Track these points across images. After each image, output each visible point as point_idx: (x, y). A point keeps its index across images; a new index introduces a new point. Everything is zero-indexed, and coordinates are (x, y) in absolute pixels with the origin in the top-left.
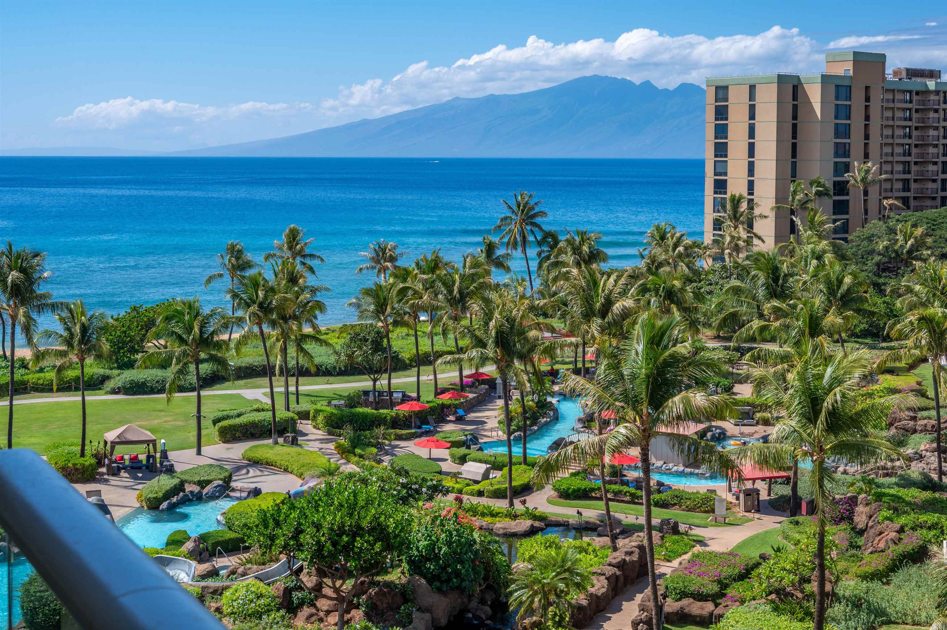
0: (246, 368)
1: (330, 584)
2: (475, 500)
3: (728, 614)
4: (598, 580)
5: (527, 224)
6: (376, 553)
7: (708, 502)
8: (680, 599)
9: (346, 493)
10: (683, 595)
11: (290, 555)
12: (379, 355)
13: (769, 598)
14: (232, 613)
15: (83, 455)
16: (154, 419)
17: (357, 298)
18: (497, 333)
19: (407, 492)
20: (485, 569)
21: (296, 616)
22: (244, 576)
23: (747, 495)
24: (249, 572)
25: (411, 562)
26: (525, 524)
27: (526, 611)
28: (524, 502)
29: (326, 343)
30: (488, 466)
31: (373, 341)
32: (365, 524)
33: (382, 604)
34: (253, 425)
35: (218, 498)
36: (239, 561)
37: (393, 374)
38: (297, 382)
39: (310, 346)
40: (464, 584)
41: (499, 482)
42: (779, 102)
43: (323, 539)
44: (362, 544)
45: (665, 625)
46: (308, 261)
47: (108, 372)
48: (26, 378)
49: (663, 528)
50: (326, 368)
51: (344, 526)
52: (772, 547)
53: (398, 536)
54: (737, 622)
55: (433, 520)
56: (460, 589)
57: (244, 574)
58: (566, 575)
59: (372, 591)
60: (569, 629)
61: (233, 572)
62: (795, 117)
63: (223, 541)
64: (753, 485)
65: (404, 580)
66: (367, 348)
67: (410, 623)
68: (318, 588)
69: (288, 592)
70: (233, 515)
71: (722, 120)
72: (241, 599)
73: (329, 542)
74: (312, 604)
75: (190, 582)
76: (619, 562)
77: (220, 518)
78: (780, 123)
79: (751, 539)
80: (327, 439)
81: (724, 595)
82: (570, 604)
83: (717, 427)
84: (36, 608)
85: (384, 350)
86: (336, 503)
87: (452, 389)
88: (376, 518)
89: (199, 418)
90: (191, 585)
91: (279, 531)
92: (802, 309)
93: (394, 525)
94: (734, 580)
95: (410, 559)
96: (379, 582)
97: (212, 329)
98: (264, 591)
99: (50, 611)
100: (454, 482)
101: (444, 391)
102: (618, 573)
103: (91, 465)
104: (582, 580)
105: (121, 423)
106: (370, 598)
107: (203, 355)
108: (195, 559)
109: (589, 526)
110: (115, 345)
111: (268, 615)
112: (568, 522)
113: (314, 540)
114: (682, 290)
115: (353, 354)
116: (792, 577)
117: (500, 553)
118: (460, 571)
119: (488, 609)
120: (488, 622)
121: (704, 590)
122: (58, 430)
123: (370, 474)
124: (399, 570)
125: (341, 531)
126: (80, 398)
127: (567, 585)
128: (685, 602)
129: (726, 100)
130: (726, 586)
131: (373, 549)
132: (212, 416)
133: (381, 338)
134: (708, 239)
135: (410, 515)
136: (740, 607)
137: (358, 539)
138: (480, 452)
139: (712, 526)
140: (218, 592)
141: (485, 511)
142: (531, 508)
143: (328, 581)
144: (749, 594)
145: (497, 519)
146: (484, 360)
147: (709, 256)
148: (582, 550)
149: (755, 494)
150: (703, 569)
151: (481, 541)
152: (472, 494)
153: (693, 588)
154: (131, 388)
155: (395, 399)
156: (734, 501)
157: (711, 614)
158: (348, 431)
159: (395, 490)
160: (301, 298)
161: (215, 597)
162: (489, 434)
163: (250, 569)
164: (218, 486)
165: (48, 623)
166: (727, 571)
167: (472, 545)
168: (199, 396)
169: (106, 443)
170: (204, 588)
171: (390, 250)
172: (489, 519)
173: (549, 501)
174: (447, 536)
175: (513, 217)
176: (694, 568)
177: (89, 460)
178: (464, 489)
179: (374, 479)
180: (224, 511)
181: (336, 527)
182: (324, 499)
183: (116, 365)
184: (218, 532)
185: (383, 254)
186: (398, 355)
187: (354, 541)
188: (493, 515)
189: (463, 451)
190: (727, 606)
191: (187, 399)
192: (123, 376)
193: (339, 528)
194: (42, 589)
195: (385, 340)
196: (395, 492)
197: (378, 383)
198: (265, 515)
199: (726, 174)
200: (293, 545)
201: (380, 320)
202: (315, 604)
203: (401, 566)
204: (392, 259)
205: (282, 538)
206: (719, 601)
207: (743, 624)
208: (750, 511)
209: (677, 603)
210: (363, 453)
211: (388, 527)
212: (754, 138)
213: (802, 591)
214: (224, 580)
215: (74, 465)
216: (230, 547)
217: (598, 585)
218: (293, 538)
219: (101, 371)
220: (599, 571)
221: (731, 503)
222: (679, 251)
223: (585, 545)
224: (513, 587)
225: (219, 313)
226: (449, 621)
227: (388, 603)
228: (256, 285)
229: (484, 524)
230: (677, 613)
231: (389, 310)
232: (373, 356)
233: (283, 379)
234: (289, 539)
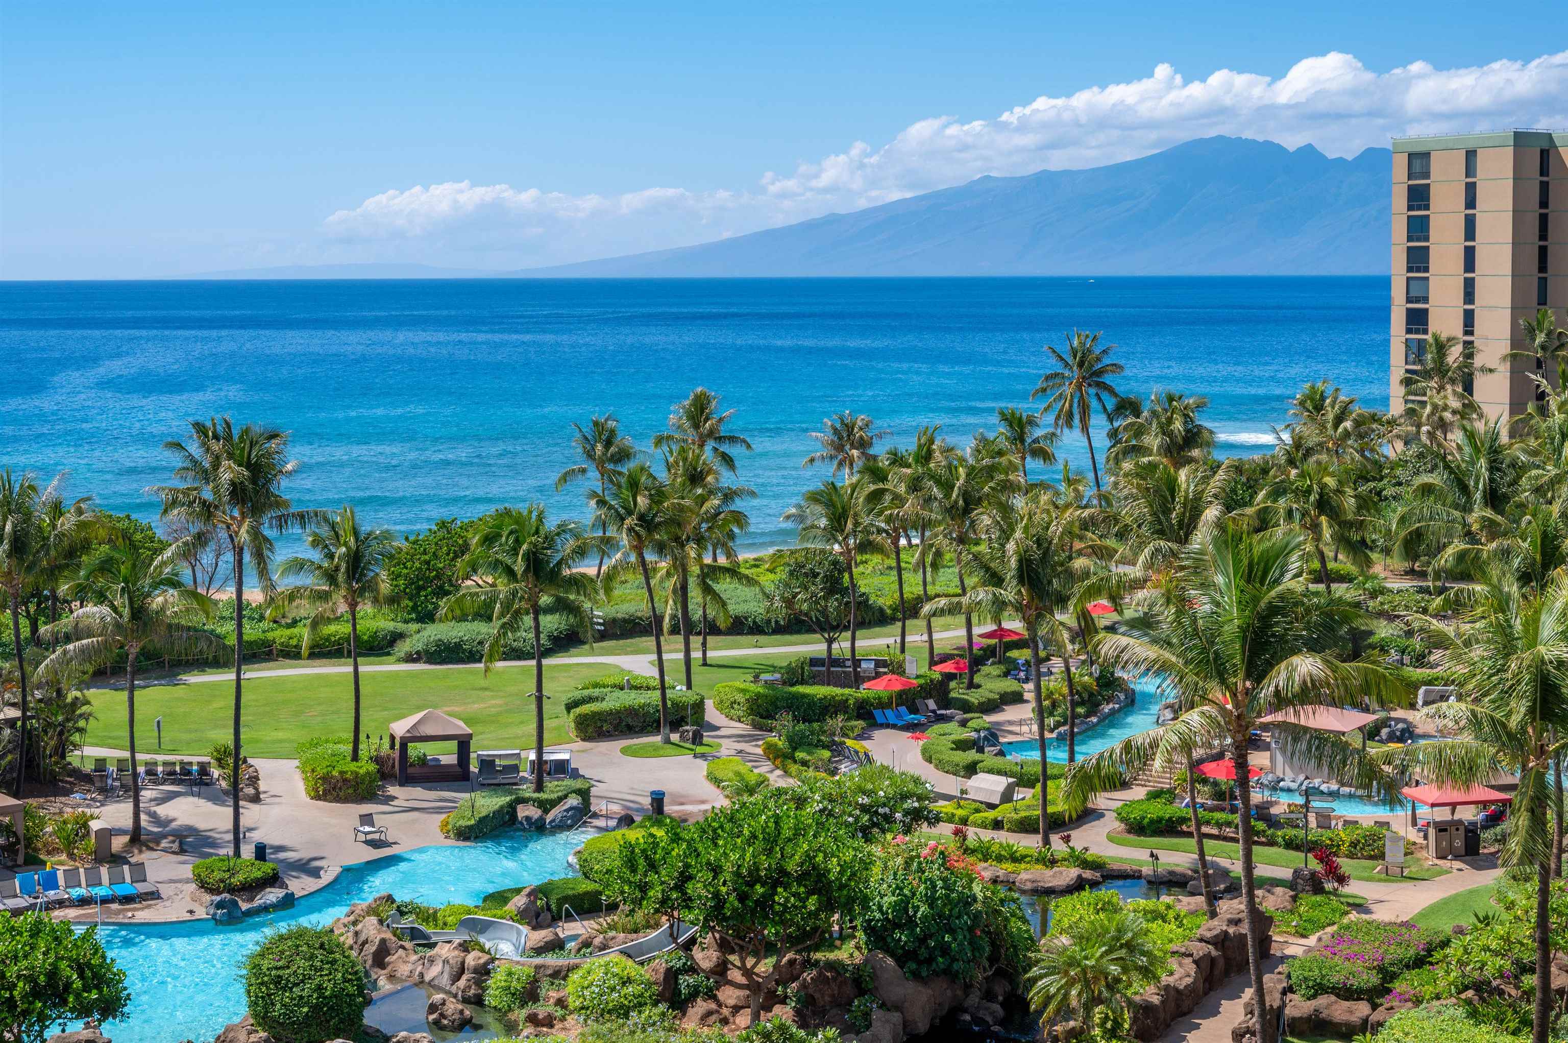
0: (624, 620)
1: (738, 964)
2: (987, 835)
3: (1392, 1021)
4: (1181, 965)
5: (1090, 385)
6: (810, 913)
7: (1374, 841)
8: (1314, 997)
9: (764, 817)
10: (1319, 989)
11: (672, 916)
12: (837, 600)
13: (1463, 996)
14: (582, 1008)
15: (355, 757)
16: (473, 702)
17: (799, 506)
18: (1020, 561)
19: (870, 820)
20: (993, 944)
21: (684, 1014)
22: (604, 949)
23: (1441, 831)
24: (611, 943)
25: (870, 929)
26: (1069, 874)
27: (1058, 1011)
28: (1067, 839)
29: (750, 581)
30: (1011, 780)
31: (826, 576)
32: (791, 866)
33: (823, 997)
34: (631, 711)
35: (569, 828)
36: (596, 927)
37: (858, 633)
38: (704, 644)
39: (724, 586)
40: (955, 966)
41: (1029, 807)
42: (1516, 178)
43: (724, 889)
44: (787, 900)
45: (1290, 1039)
46: (725, 448)
47: (401, 627)
48: (270, 636)
49: (1297, 884)
50: (754, 622)
51: (758, 870)
52: (1476, 916)
53: (846, 886)
54: (1407, 1034)
55: (906, 862)
56: (949, 974)
57: (604, 947)
58: (1123, 953)
59: (808, 976)
60: (1129, 1042)
61: (587, 944)
62: (1544, 204)
63: (574, 896)
64: (1453, 813)
65: (858, 958)
66: (817, 588)
67: (868, 1027)
68: (721, 969)
69: (672, 975)
70: (591, 854)
71: (1419, 209)
72: (597, 986)
73: (735, 894)
74: (711, 995)
75: (518, 959)
76: (1216, 936)
77: (572, 859)
78: (1518, 213)
79: (1445, 903)
80: (749, 736)
81: (1389, 991)
82: (1130, 1002)
83: (1398, 721)
84: (269, 995)
85: (844, 591)
86: (746, 832)
87: (958, 655)
88: (809, 857)
89: (539, 700)
90: (518, 963)
91: (652, 877)
92: (1530, 522)
93: (838, 869)
94: (1408, 967)
95: (869, 924)
96: (817, 962)
97: (558, 557)
98: (633, 974)
99: (292, 999)
100: (956, 806)
101: (945, 658)
102: (1214, 953)
103: (368, 773)
104: (1151, 964)
105: (419, 708)
106: (804, 986)
107: (545, 600)
108: (528, 924)
109: (1174, 879)
110: (413, 583)
111: (640, 1012)
112: (1140, 871)
113: (708, 891)
114: (1339, 491)
115: (794, 597)
116: (1499, 962)
117: (1019, 918)
118: (949, 943)
119: (996, 1007)
120: (996, 1028)
121: (1355, 983)
122: (319, 719)
123: (811, 789)
124: (853, 943)
125: (754, 878)
126: (350, 669)
127: (1125, 970)
128: (1322, 1001)
129: (1427, 175)
130: (1393, 977)
131: (805, 907)
132: (564, 698)
133: (841, 572)
134: (1396, 408)
135: (870, 854)
136: (1412, 1011)
137: (780, 890)
138: (999, 758)
139: (1380, 880)
140: (560, 975)
141: (1003, 853)
142: (1079, 848)
143: (734, 958)
144: (1429, 990)
145: (1023, 866)
146: (999, 605)
147: (1398, 436)
148: (1156, 916)
149: (1453, 828)
150: (1355, 948)
151: (986, 897)
152: (984, 826)
153: (1335, 978)
154: (438, 653)
155: (865, 671)
156: (1420, 840)
157: (1365, 1021)
158: (785, 721)
159: (850, 815)
160: (707, 505)
161: (557, 982)
162: (1016, 729)
163: (613, 938)
164: (571, 809)
165: (290, 1018)
166: (1395, 953)
167: (970, 904)
168: (539, 667)
169: (392, 738)
170: (538, 968)
171: (861, 429)
172: (1009, 866)
173: (1111, 839)
174: (926, 888)
175: (1067, 373)
176: (1340, 947)
177: (366, 767)
178: (971, 818)
179: (817, 797)
180: (579, 848)
181: (744, 871)
182: (728, 826)
183: (414, 616)
184: (566, 881)
185: (849, 436)
186: (867, 600)
187: (775, 893)
188: (1015, 859)
189: (972, 755)
190: (1392, 1008)
191: (523, 670)
192: (425, 634)
193: (750, 873)
194: (280, 964)
195: (846, 575)
196: (851, 819)
197: (835, 646)
198: (633, 852)
199: (1426, 300)
200: (677, 899)
201: (837, 541)
202: (715, 995)
203: (855, 937)
204: (863, 445)
205: (659, 888)
206: (1378, 1001)
207: (1416, 1037)
208: (1444, 858)
209: (1309, 1003)
210: (808, 758)
211: (829, 871)
212: (1473, 239)
213: (1517, 987)
214: (572, 956)
215: (342, 773)
216: (586, 906)
217: (1179, 972)
218: (677, 887)
219: (391, 626)
220: (1183, 950)
221: (1414, 844)
222: (1345, 429)
223: (1162, 908)
224: (1035, 971)
225: (571, 530)
226: (932, 1026)
227: (833, 996)
228: (634, 485)
229: (1001, 873)
230: (1309, 1019)
231: (850, 525)
232: (827, 601)
233: (680, 638)
234: (671, 889)
